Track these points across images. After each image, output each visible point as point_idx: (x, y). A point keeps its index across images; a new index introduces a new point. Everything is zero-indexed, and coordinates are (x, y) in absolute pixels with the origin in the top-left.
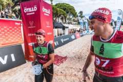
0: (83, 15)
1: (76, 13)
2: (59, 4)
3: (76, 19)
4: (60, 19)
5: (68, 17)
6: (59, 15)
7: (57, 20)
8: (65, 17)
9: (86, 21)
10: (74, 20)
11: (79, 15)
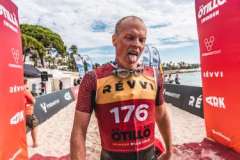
1: (65, 48)
2: (26, 26)
4: (28, 58)
10: (60, 61)
11: (70, 52)
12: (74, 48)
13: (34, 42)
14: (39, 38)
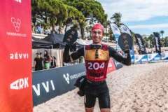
1: (106, 17)
6: (66, 19)
8: (82, 25)
12: (117, 17)
13: (75, 13)
14: (80, 8)
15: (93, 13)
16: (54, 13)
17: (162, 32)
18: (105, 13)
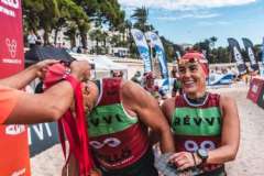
0: (148, 23)
3: (124, 37)
4: (61, 34)
5: (92, 27)
7: (51, 40)
8: (83, 29)
9: (159, 43)
10: (115, 39)
11: (134, 22)
15: (102, 9)
16: (35, 9)
17: (214, 39)
18: (121, 9)
